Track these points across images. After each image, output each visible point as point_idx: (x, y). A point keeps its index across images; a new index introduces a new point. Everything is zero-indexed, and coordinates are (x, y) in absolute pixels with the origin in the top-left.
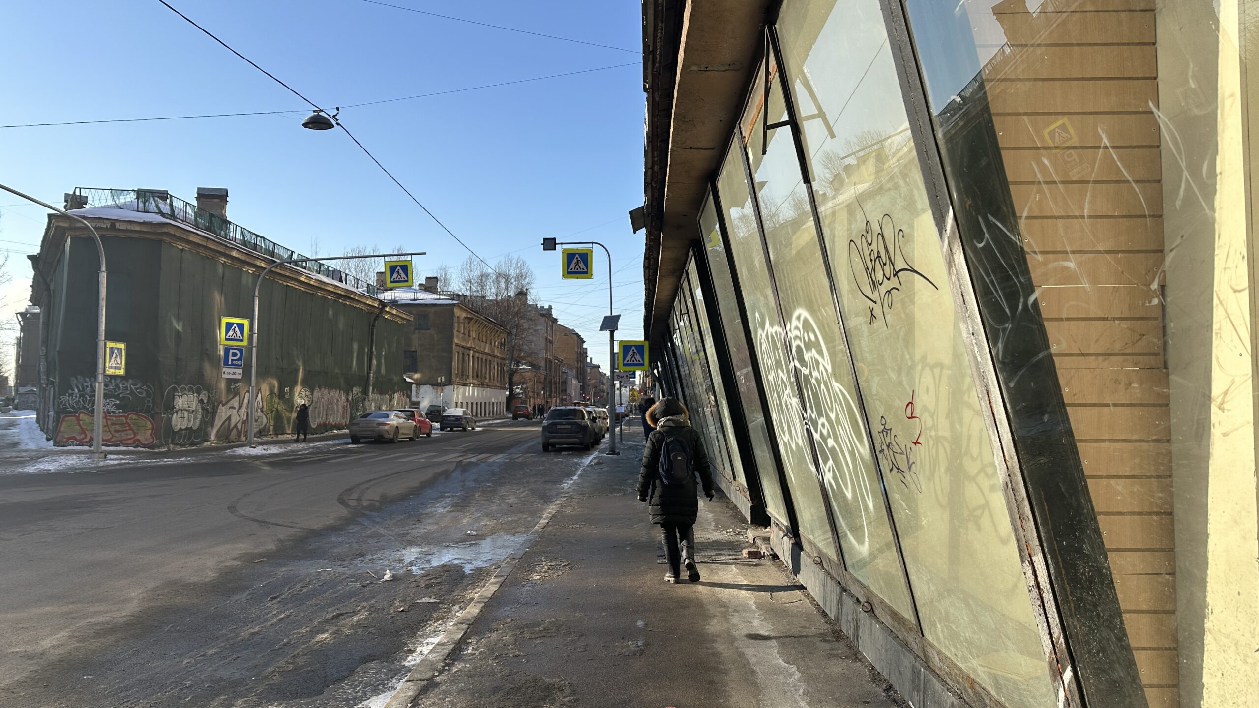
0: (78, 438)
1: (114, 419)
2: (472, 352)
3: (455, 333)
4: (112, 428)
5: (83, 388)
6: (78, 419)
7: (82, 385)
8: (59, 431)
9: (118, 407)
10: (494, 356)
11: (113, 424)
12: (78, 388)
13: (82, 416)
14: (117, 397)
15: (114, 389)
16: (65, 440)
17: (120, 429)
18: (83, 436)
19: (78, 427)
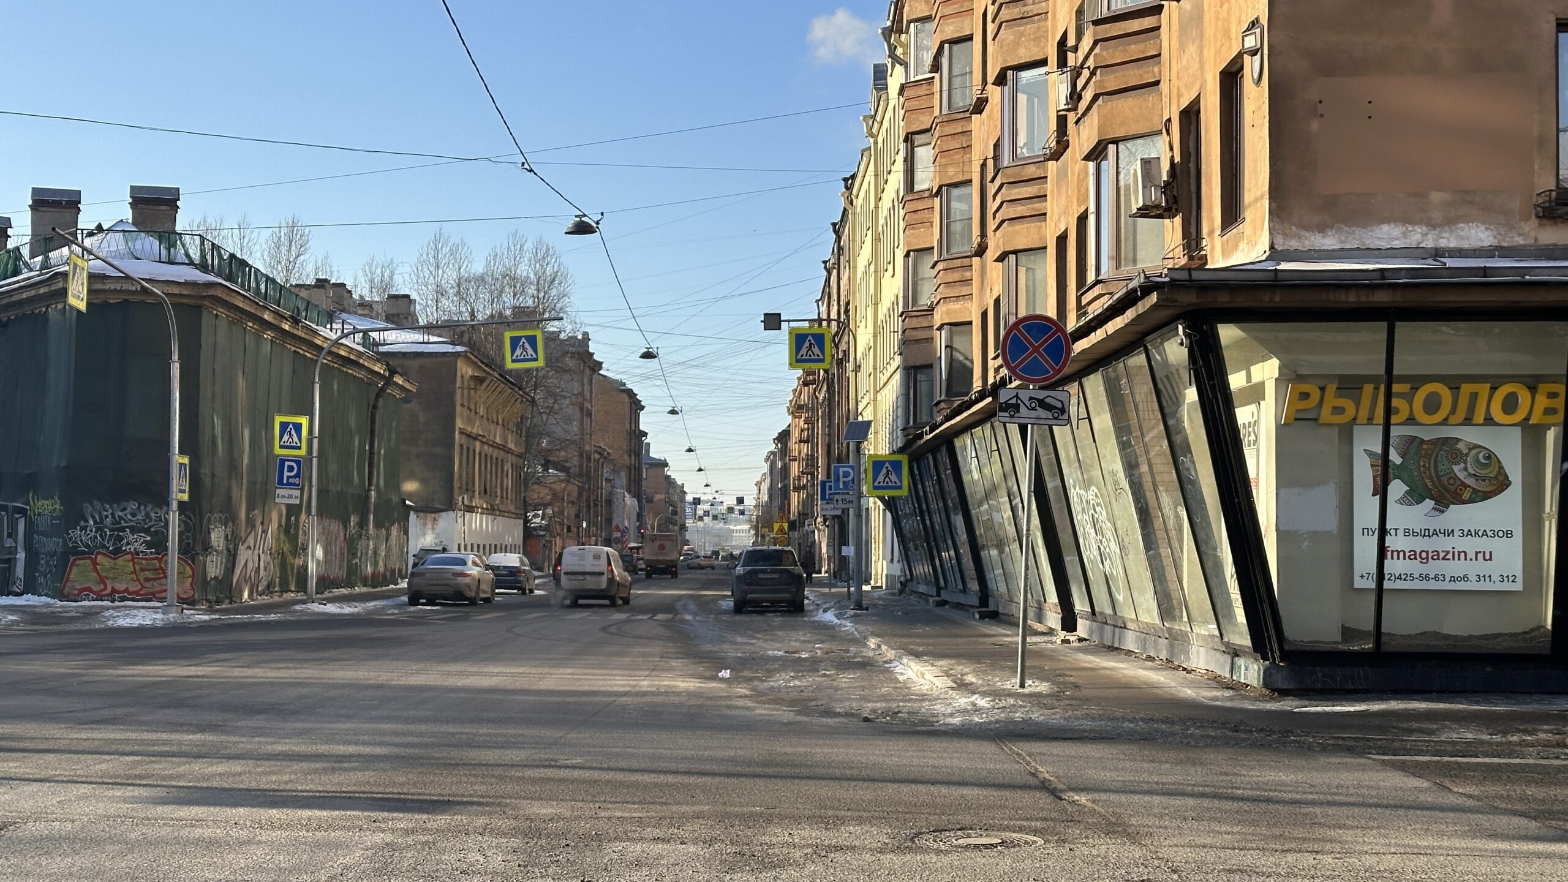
0: (94, 588)
1: (144, 562)
2: (478, 444)
3: (459, 409)
4: (142, 576)
5: (101, 518)
6: (95, 563)
7: (100, 514)
8: (68, 580)
9: (149, 545)
10: (509, 451)
11: (142, 570)
12: (93, 518)
13: (100, 558)
14: (147, 531)
15: (144, 520)
16: (76, 592)
17: (152, 577)
18: (102, 587)
19: (95, 574)
